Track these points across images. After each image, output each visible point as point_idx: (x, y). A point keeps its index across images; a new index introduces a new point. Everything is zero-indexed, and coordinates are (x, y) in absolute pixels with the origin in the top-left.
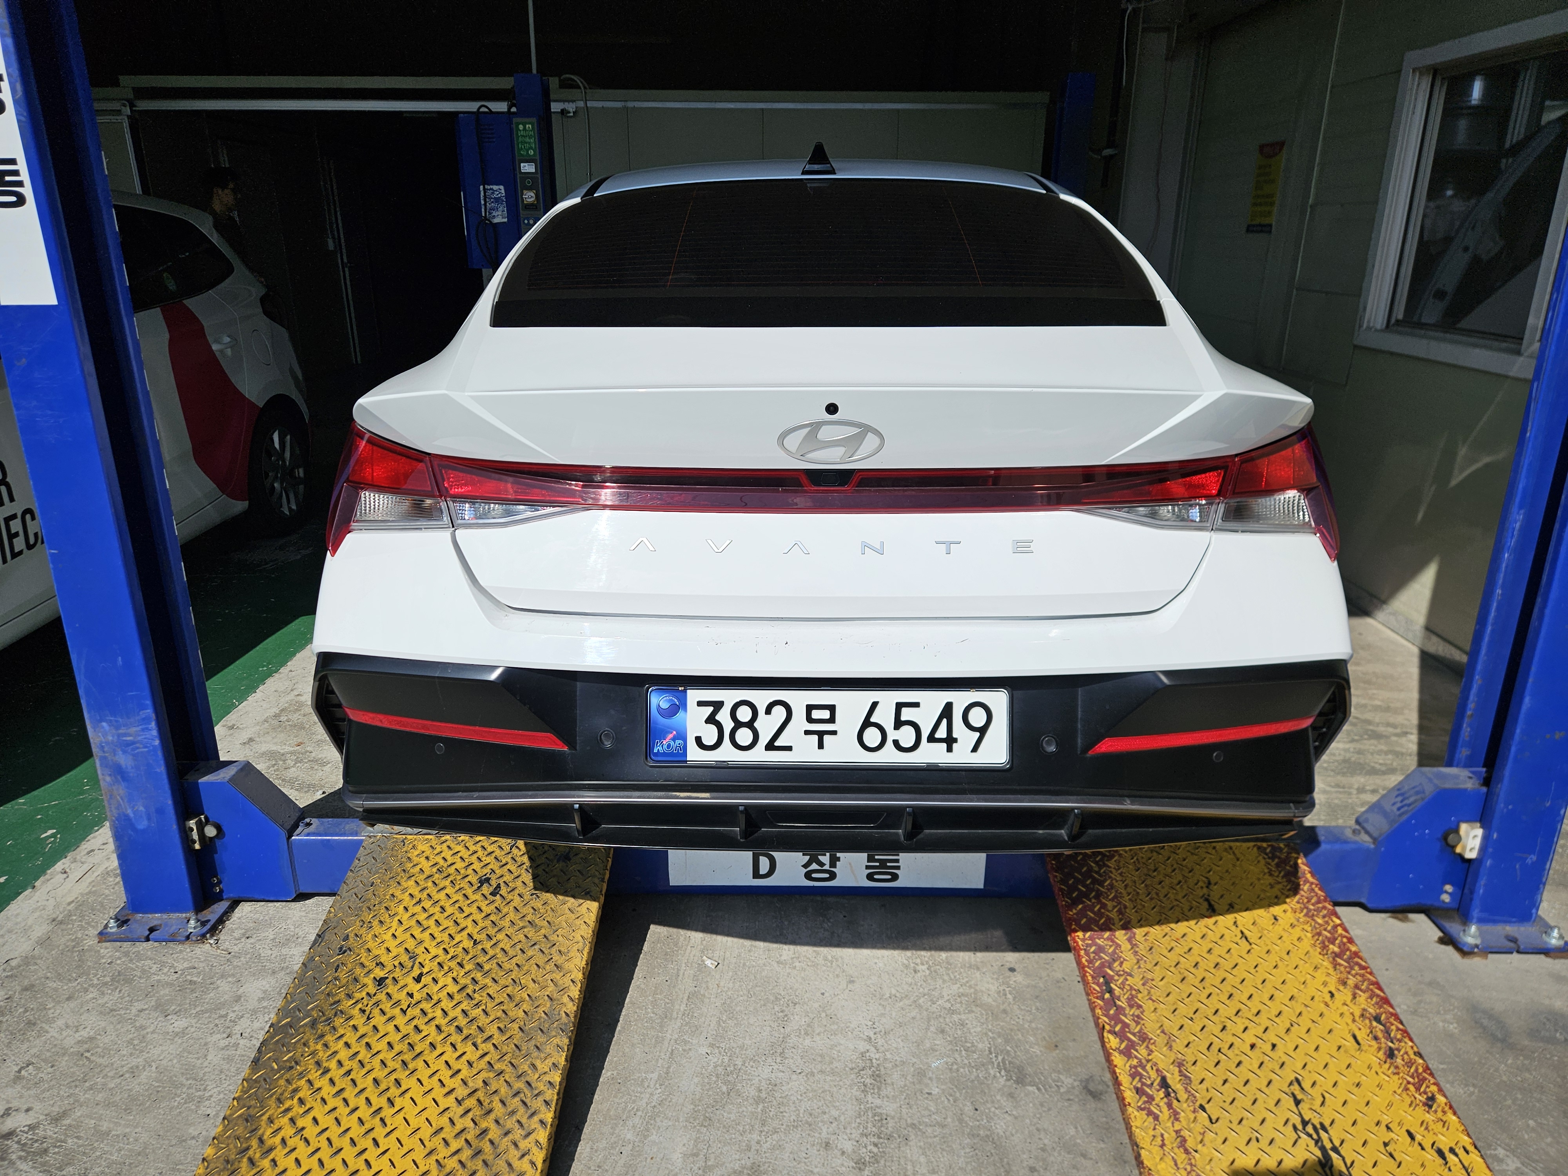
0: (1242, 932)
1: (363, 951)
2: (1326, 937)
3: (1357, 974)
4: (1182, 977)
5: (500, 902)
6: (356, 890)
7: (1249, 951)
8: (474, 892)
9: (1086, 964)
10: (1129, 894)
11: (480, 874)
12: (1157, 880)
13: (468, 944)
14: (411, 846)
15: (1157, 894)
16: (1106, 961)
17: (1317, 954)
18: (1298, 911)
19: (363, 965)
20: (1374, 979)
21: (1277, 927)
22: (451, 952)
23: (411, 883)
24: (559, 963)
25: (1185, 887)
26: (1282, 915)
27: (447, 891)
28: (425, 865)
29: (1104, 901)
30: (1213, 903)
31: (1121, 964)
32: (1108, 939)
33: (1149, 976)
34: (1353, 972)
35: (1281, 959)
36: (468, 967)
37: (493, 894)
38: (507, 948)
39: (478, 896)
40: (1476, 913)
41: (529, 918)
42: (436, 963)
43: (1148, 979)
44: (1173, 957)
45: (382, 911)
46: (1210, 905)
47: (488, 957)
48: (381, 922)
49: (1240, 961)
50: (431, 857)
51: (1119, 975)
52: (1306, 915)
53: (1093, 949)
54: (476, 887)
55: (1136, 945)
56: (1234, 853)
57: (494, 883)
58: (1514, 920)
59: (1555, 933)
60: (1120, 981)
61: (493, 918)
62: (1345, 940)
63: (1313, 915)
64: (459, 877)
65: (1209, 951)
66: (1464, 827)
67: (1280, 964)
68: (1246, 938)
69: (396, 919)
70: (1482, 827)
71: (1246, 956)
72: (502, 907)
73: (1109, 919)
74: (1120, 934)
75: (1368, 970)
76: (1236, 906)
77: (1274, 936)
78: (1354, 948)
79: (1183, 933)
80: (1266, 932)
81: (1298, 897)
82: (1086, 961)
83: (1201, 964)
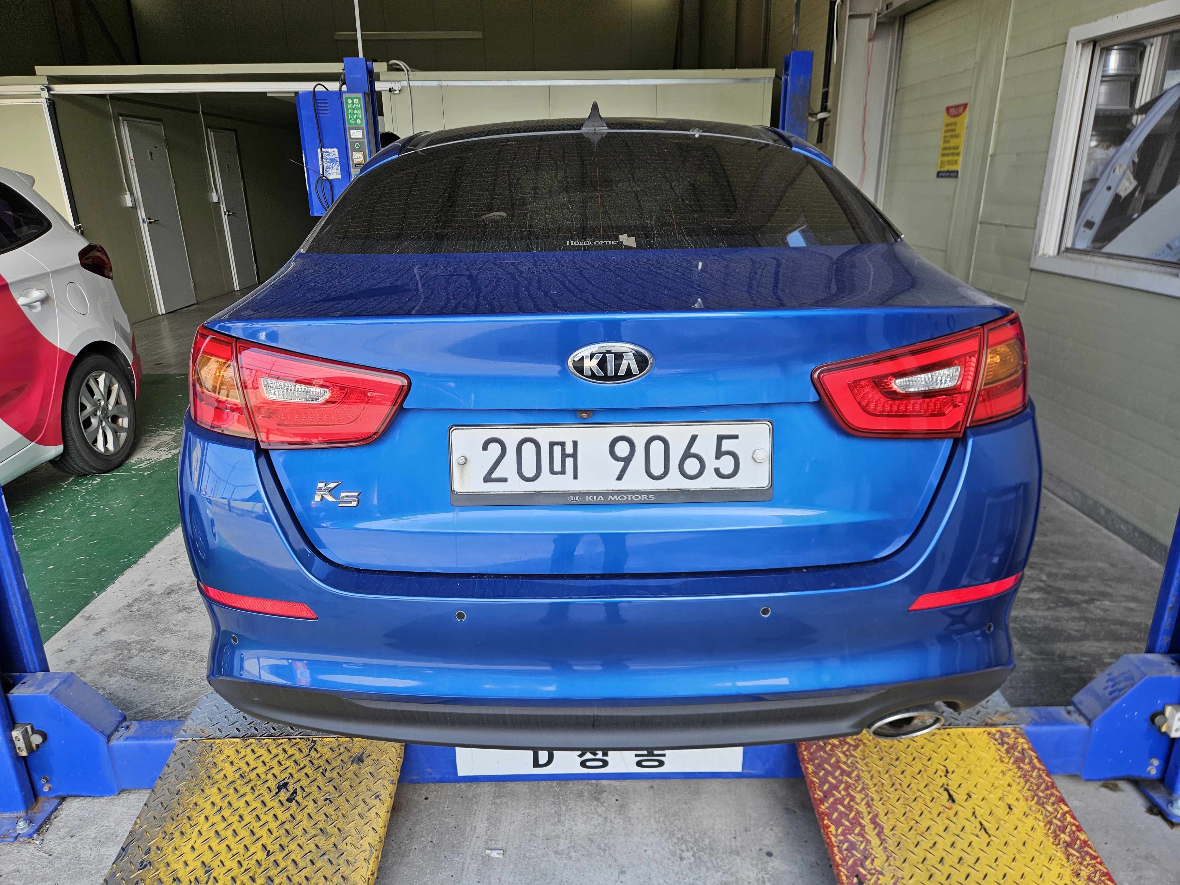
0: (981, 824)
1: (162, 865)
2: (1057, 825)
3: (1088, 864)
4: (930, 874)
5: (294, 808)
7: (989, 844)
8: (272, 798)
9: (840, 862)
10: (875, 785)
11: (279, 779)
12: (899, 770)
13: (261, 855)
14: (218, 751)
15: (901, 785)
16: (859, 859)
17: (1051, 844)
18: (1030, 798)
19: (160, 881)
20: (1105, 870)
21: (1012, 816)
22: (245, 864)
23: (215, 790)
24: (345, 874)
25: (925, 776)
26: (1016, 803)
27: (247, 798)
28: (229, 770)
29: (852, 793)
30: (952, 793)
31: (872, 863)
32: (859, 834)
33: (899, 874)
34: (1085, 863)
35: (1019, 851)
36: (260, 881)
37: (289, 800)
38: (298, 859)
41: (321, 825)
42: (229, 878)
43: (898, 878)
44: (920, 852)
45: (184, 821)
46: (950, 796)
47: (279, 870)
48: (182, 833)
49: (981, 854)
50: (236, 761)
51: (872, 874)
52: (1037, 803)
54: (273, 793)
55: (884, 840)
56: (966, 739)
57: (291, 788)
60: (873, 881)
61: (287, 826)
62: (1074, 828)
63: (1043, 803)
64: (259, 783)
65: (953, 845)
66: (1169, 710)
67: (1018, 856)
68: (985, 830)
69: (196, 830)
71: (986, 849)
72: (296, 815)
73: (858, 812)
74: (869, 828)
75: (1099, 860)
76: (973, 796)
77: (1010, 826)
78: (1083, 837)
79: (927, 827)
80: (1002, 822)
81: (1028, 784)
82: (840, 859)
83: (945, 860)
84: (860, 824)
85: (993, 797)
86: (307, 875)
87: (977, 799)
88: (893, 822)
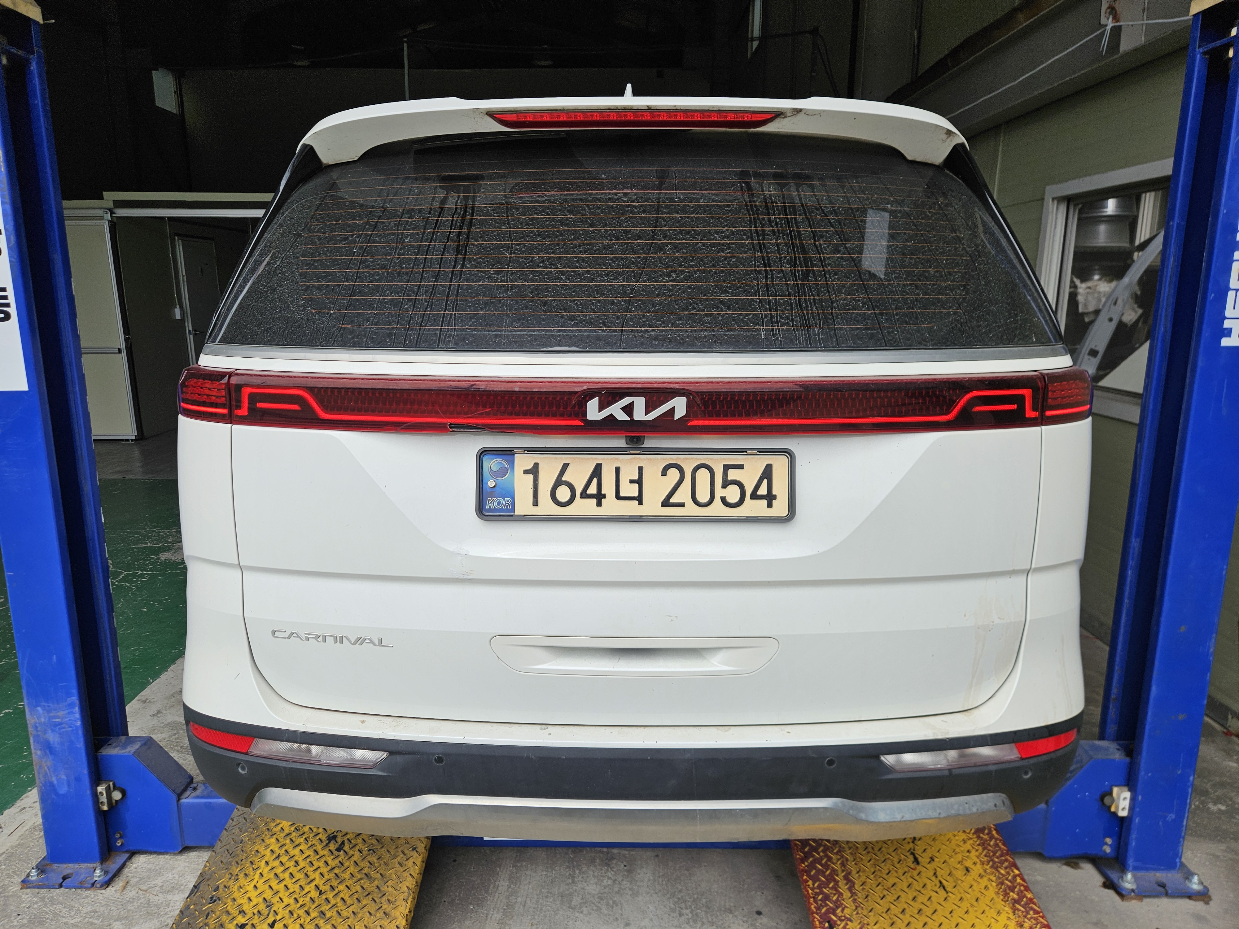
0: (941, 882)
1: (229, 900)
2: (1008, 885)
3: (1032, 918)
4: (892, 922)
5: (343, 857)
6: (228, 847)
7: (946, 899)
8: (323, 848)
9: (815, 910)
11: (329, 832)
13: (314, 894)
15: (873, 849)
16: (831, 908)
17: (1000, 901)
18: (986, 863)
19: (228, 913)
20: (1046, 923)
21: (968, 877)
22: (301, 901)
23: (273, 840)
24: (387, 911)
25: (895, 842)
26: (973, 867)
27: (301, 847)
30: (917, 856)
31: (842, 911)
32: (832, 888)
33: (865, 921)
34: (1029, 916)
35: (972, 905)
36: (314, 914)
37: (338, 850)
38: (346, 898)
39: (326, 852)
40: (1131, 862)
41: (366, 871)
42: (287, 911)
43: (864, 924)
44: (885, 904)
45: (248, 865)
46: (916, 859)
47: (330, 906)
48: (246, 875)
49: (939, 907)
51: (841, 921)
52: (992, 867)
53: (820, 897)
54: (325, 844)
55: (855, 893)
57: (339, 840)
58: (1162, 868)
59: (1195, 879)
60: (842, 926)
61: (336, 871)
62: (1022, 888)
63: (997, 867)
64: (312, 835)
65: (914, 899)
66: (1115, 790)
67: (971, 909)
69: (258, 872)
70: (1129, 790)
71: (943, 903)
72: (344, 861)
73: (834, 871)
74: (842, 884)
75: (1041, 914)
76: (936, 860)
77: (966, 885)
78: (1029, 895)
79: (893, 883)
80: (959, 882)
81: (985, 851)
82: (815, 907)
83: (907, 911)
84: (835, 880)
85: (953, 862)
86: (354, 911)
87: (939, 862)
88: (863, 878)
